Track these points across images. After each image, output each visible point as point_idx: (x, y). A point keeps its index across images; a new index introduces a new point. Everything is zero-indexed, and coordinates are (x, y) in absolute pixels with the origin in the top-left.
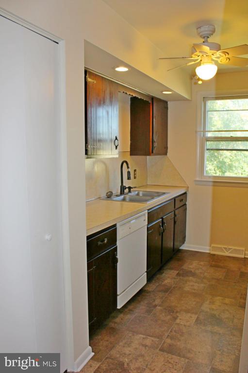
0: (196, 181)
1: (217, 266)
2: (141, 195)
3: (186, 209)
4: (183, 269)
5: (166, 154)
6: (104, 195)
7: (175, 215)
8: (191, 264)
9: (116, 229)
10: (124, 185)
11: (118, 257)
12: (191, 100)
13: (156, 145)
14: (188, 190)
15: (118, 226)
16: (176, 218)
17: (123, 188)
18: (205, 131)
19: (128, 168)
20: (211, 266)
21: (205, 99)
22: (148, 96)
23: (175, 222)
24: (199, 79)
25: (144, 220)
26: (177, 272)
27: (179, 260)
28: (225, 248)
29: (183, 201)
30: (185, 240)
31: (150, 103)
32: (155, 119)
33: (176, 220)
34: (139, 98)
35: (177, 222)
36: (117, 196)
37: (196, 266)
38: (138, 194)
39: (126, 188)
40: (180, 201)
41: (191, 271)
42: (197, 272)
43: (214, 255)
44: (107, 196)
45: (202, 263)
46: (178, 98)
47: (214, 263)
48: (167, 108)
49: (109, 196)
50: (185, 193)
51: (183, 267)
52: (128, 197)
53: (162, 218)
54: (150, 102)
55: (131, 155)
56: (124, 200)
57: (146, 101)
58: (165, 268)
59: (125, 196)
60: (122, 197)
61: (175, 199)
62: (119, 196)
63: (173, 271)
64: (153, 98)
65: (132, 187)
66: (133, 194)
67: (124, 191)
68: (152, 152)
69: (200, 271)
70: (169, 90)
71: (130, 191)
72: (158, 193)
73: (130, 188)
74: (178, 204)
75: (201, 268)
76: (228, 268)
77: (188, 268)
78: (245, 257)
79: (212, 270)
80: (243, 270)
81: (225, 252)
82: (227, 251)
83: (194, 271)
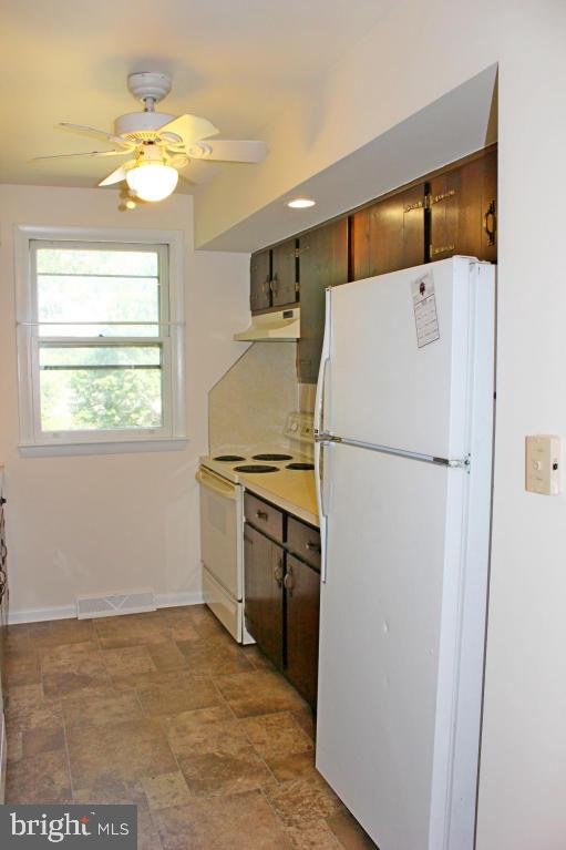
0: (21, 448)
1: (116, 645)
4: (47, 675)
8: (58, 657)
20: (106, 648)
26: (41, 686)
28: (111, 598)
37: (70, 658)
41: (72, 675)
42: (86, 671)
47: (104, 639)
51: (42, 670)
69: (91, 667)
75: (88, 660)
76: (145, 642)
77: (58, 668)
78: (158, 609)
79: (114, 657)
80: (177, 636)
81: (112, 608)
82: (116, 605)
83: (78, 671)
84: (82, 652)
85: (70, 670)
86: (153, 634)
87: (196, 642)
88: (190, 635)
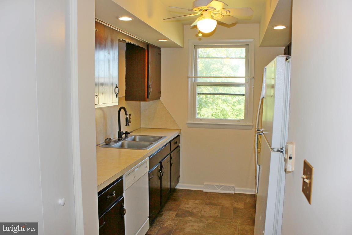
0: (187, 123)
1: (211, 204)
2: (137, 140)
3: (179, 150)
4: (180, 209)
5: (159, 98)
6: (102, 142)
7: (171, 158)
8: (188, 204)
9: (122, 180)
10: (122, 130)
11: (125, 208)
12: (183, 48)
13: (150, 90)
14: (180, 133)
15: (124, 177)
16: (171, 160)
17: (120, 134)
18: (195, 77)
19: (126, 114)
20: (206, 204)
21: (196, 47)
22: (144, 43)
23: (171, 165)
24: (200, 32)
25: (146, 167)
26: (176, 213)
27: (175, 200)
28: (217, 186)
29: (177, 143)
30: (179, 180)
31: (145, 50)
32: (150, 66)
33: (171, 163)
34: (137, 45)
35: (172, 164)
36: (115, 142)
37: (192, 205)
38: (134, 140)
39: (123, 134)
40: (175, 144)
41: (189, 211)
42: (194, 211)
43: (207, 193)
44: (105, 142)
45: (197, 202)
46: (171, 45)
47: (208, 201)
48: (160, 54)
49: (108, 143)
50: (178, 136)
51: (180, 207)
52: (126, 142)
53: (160, 162)
54: (146, 48)
55: (126, 100)
56: (122, 146)
57: (142, 48)
58: (163, 210)
59: (123, 141)
60: (120, 143)
61: (170, 142)
62: (117, 142)
63: (171, 212)
64: (148, 45)
65: (128, 132)
66: (130, 138)
67: (121, 137)
68: (148, 97)
69: (197, 210)
70: (165, 38)
71: (126, 137)
72: (154, 137)
73: (127, 133)
74: (173, 147)
75: (197, 207)
76: (222, 205)
77: (186, 207)
78: (235, 193)
79: (207, 208)
80: (236, 206)
81: (217, 189)
82: (219, 188)
83: (192, 211)
84: (197, 204)
85: (189, 209)
86: (227, 203)
87: (242, 209)
88: (241, 206)
